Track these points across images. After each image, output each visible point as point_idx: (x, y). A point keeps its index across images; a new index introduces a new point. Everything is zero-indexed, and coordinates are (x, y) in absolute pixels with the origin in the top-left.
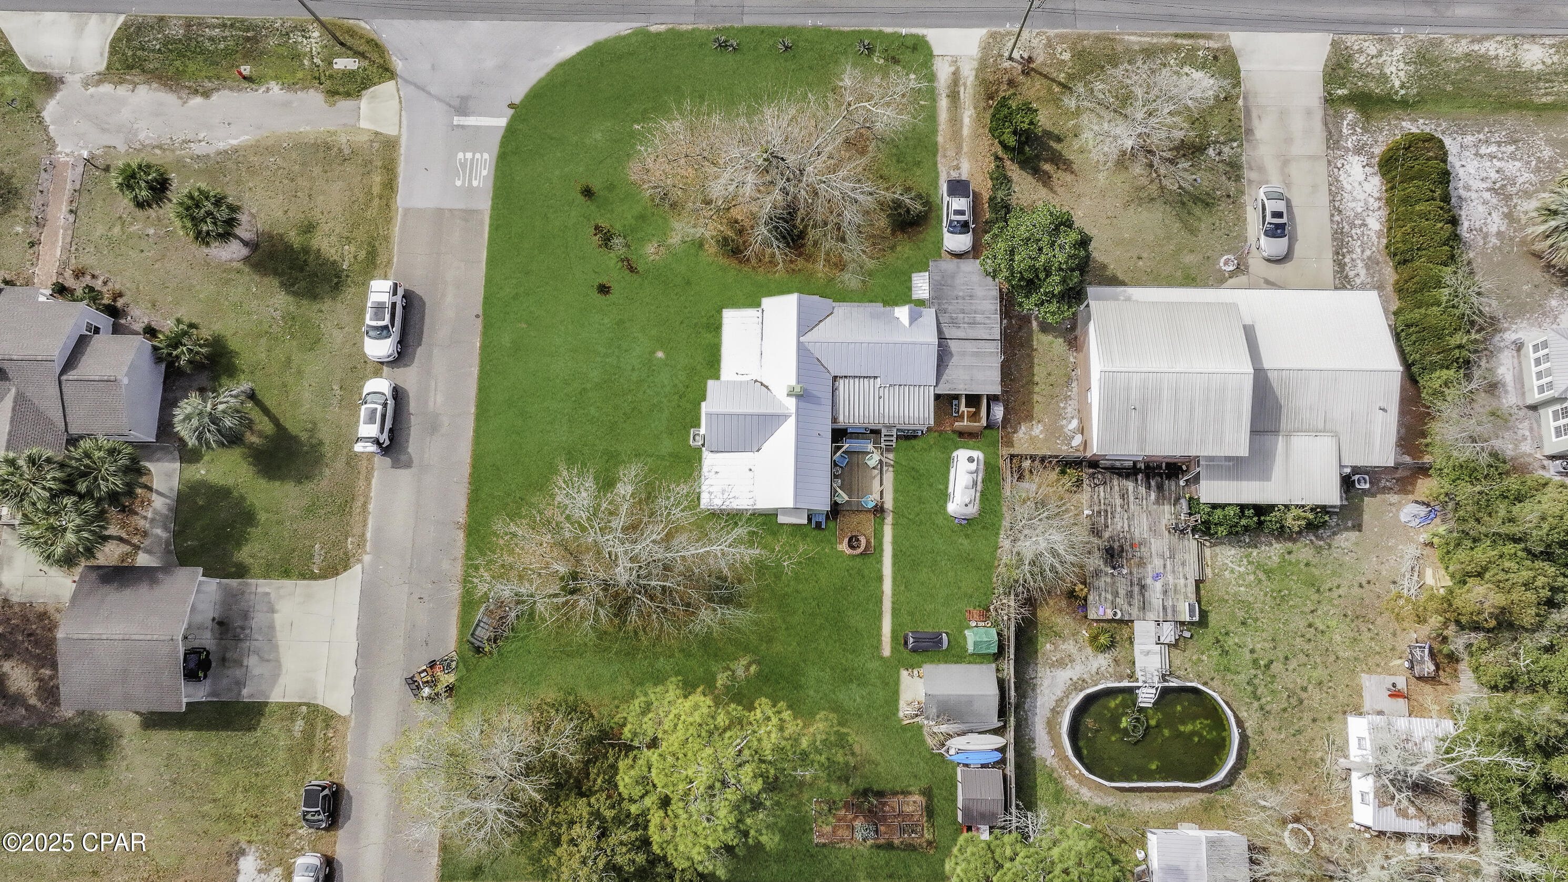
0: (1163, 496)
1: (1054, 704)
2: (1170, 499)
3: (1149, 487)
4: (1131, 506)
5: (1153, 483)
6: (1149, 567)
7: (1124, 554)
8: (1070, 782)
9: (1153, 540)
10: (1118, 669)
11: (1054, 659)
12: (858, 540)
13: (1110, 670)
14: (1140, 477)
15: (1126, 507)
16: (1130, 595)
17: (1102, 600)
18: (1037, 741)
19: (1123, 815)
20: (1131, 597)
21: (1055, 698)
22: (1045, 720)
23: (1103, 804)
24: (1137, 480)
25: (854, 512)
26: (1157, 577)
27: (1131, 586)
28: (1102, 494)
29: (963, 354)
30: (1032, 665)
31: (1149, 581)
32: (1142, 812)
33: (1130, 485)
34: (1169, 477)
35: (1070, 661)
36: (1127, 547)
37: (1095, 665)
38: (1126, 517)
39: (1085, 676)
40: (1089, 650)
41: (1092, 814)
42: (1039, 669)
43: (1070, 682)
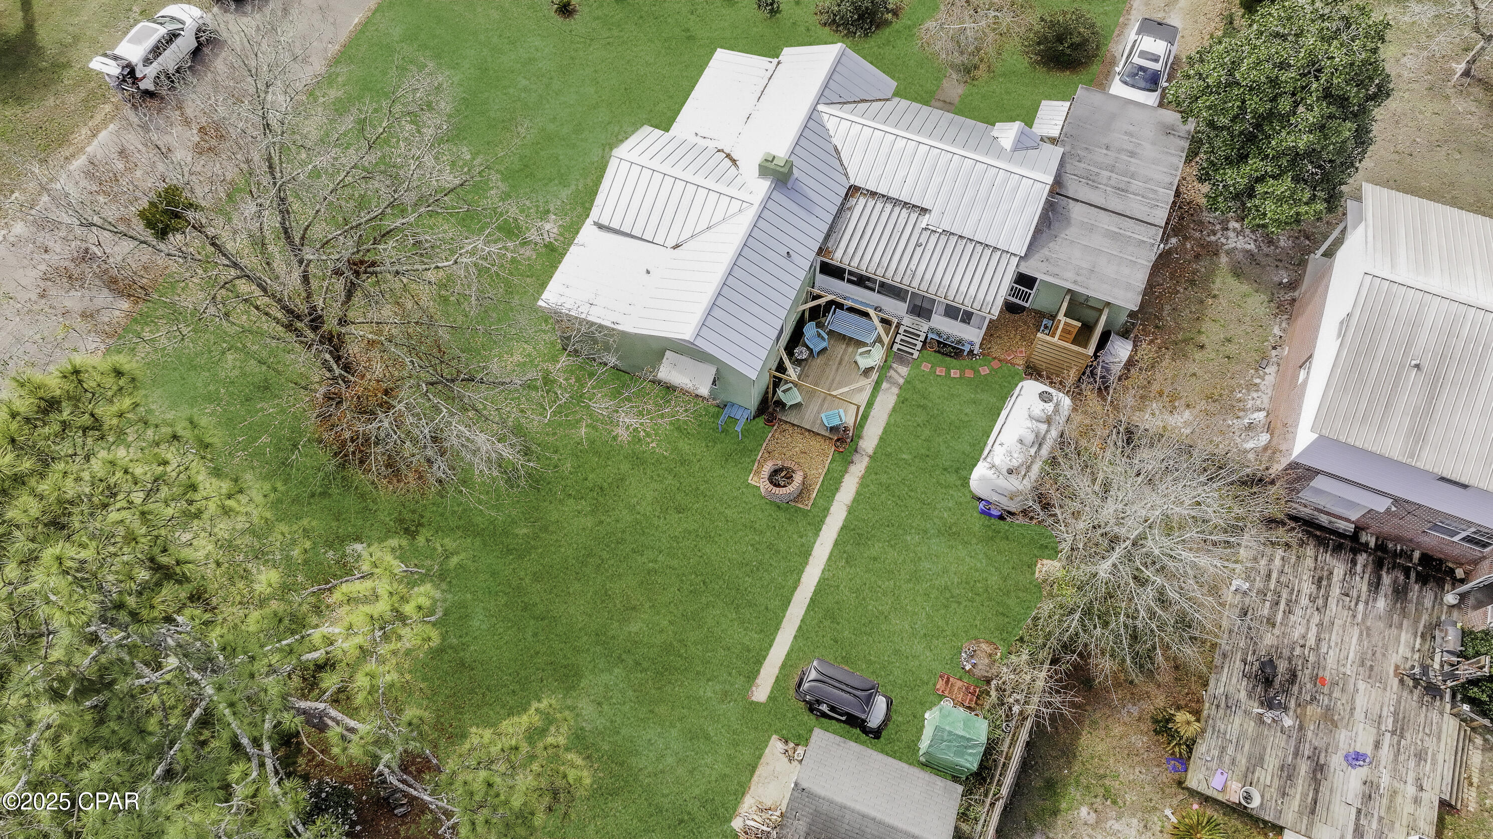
0: (1403, 609)
2: (1417, 621)
3: (1375, 586)
4: (1332, 603)
5: (1387, 579)
6: (1343, 736)
7: (1296, 689)
9: (1361, 685)
12: (789, 478)
14: (1362, 558)
15: (1320, 602)
16: (1288, 773)
17: (1227, 759)
20: (1289, 777)
24: (1354, 562)
25: (802, 428)
26: (1356, 758)
27: (1296, 754)
28: (1278, 562)
29: (1092, 228)
31: (1336, 761)
33: (1339, 568)
34: (1423, 580)
36: (1304, 677)
38: (1316, 619)
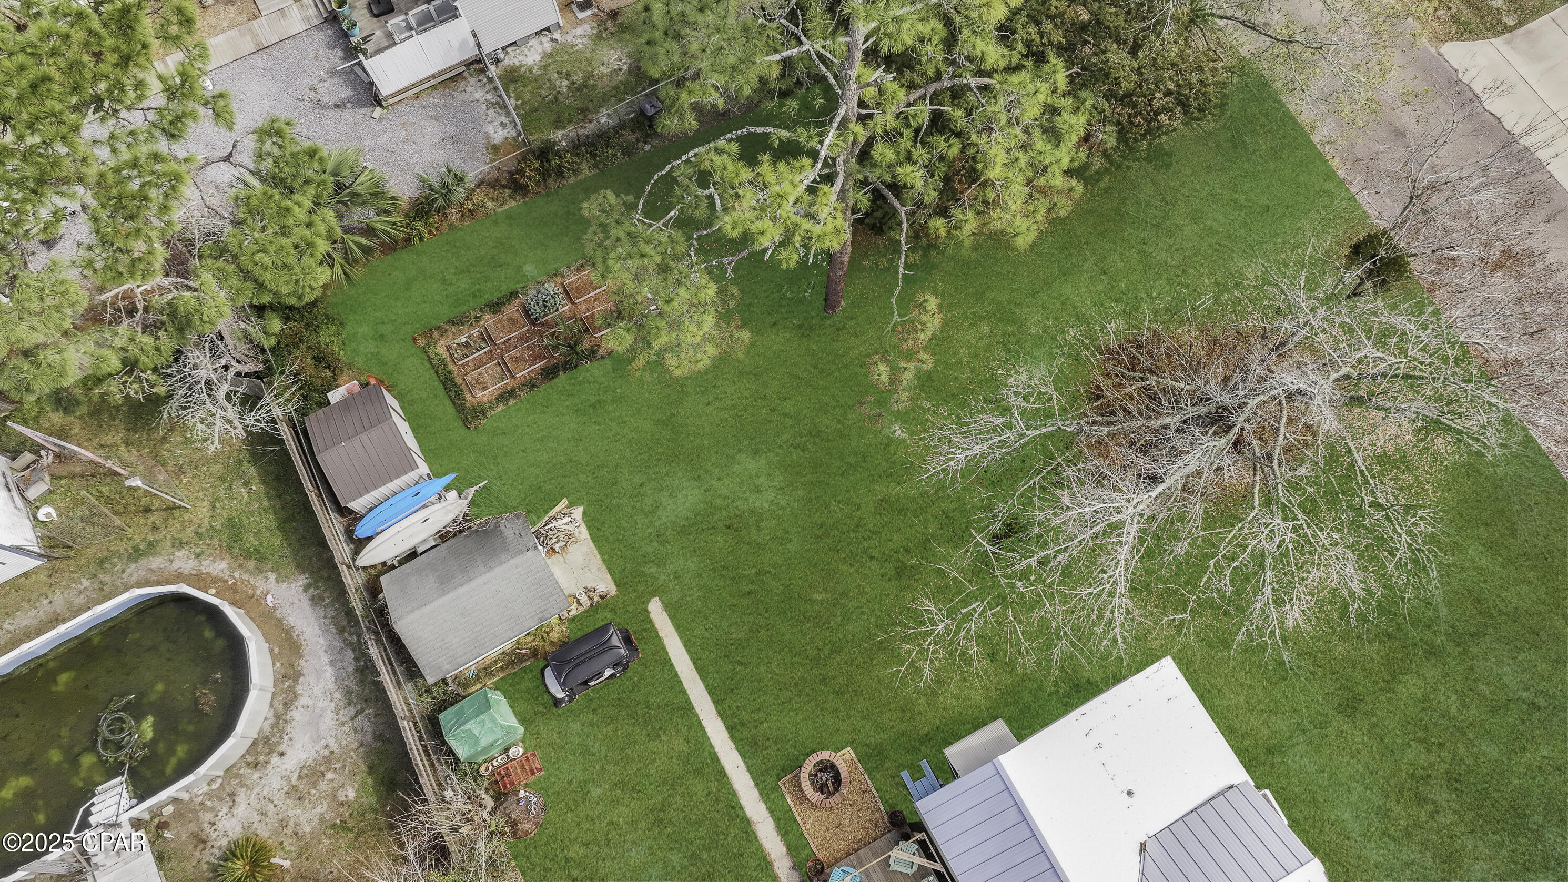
1: (299, 689)
8: (219, 567)
10: (192, 827)
11: (330, 775)
12: (822, 789)
13: (208, 817)
18: (306, 604)
19: (101, 562)
21: (303, 701)
22: (305, 650)
23: (144, 562)
25: (862, 844)
30: (369, 737)
32: (66, 588)
35: (295, 788)
37: (241, 809)
39: (256, 776)
40: (264, 832)
41: (159, 536)
42: (351, 738)
43: (282, 748)
